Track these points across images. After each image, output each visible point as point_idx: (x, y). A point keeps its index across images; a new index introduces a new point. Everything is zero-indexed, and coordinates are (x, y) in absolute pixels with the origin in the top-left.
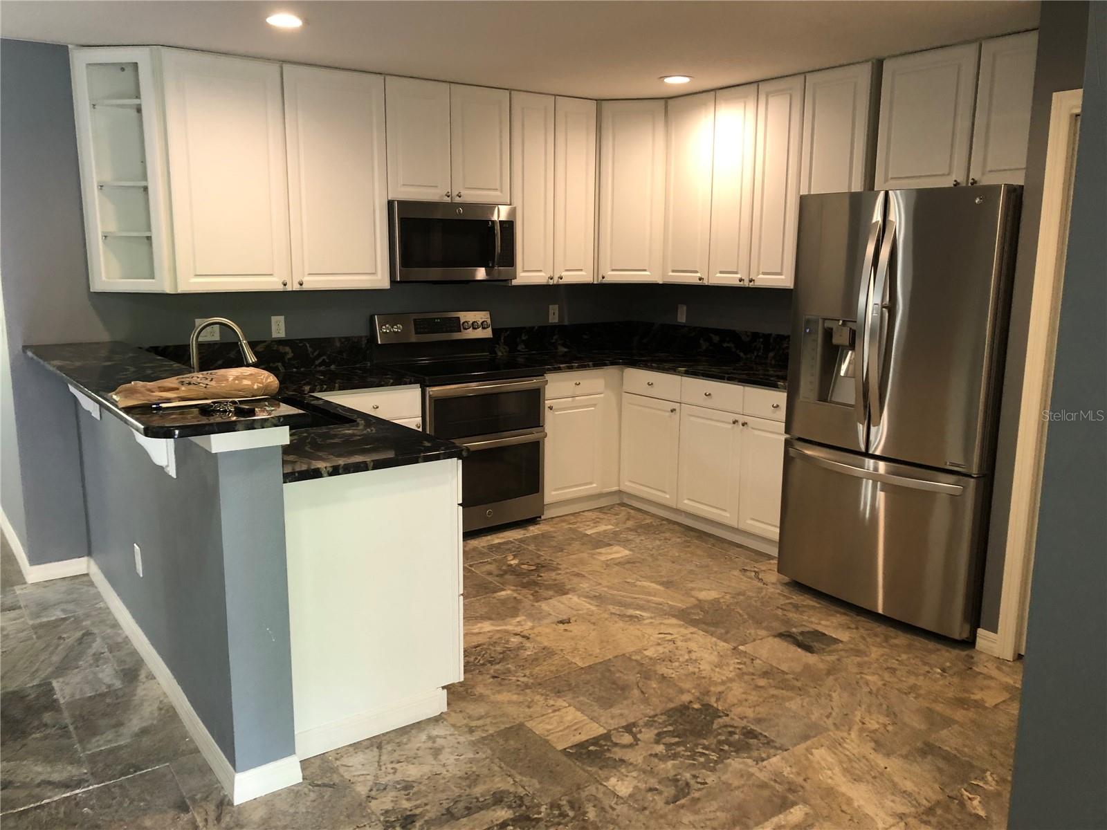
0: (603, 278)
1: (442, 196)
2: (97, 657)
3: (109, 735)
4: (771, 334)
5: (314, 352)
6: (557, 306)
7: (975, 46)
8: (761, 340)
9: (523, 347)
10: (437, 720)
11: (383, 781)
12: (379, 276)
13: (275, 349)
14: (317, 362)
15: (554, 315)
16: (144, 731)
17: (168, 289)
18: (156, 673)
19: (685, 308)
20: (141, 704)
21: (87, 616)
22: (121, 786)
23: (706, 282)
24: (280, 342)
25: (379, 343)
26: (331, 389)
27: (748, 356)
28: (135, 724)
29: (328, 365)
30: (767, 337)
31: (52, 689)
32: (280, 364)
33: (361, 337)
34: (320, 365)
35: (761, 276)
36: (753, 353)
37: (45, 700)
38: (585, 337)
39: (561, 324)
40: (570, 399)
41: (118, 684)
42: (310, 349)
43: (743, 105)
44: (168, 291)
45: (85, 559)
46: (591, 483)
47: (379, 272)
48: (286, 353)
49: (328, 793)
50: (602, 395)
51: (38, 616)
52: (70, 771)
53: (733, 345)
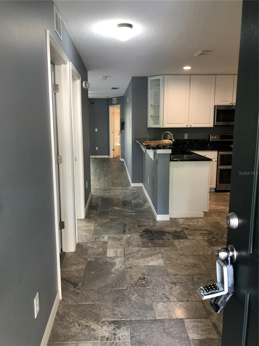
1: (230, 104)
2: (140, 199)
3: (139, 208)
10: (200, 218)
11: (185, 223)
12: (211, 124)
16: (145, 209)
17: (162, 127)
18: (149, 202)
20: (145, 206)
21: (140, 193)
22: (139, 215)
24: (186, 140)
25: (210, 141)
26: (194, 150)
28: (144, 208)
29: (198, 146)
31: (132, 201)
32: (186, 145)
33: (206, 140)
34: (195, 146)
37: (131, 202)
41: (143, 202)
42: (193, 142)
44: (161, 127)
45: (141, 183)
47: (211, 123)
49: (173, 223)
51: (132, 191)
52: (132, 211)
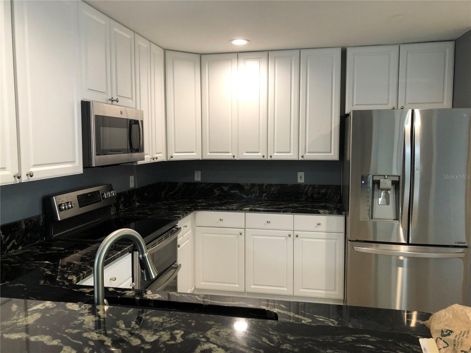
0: (172, 157)
4: (263, 184)
5: (6, 237)
6: (133, 176)
7: (397, 47)
8: (257, 187)
9: (122, 206)
12: (77, 164)
14: (8, 247)
15: (132, 183)
19: (200, 172)
23: (236, 158)
25: (59, 219)
27: (249, 196)
29: (17, 247)
30: (261, 186)
34: (11, 249)
35: (275, 154)
36: (253, 195)
39: (135, 188)
40: (182, 237)
42: (3, 236)
43: (259, 61)
47: (77, 160)
53: (238, 192)
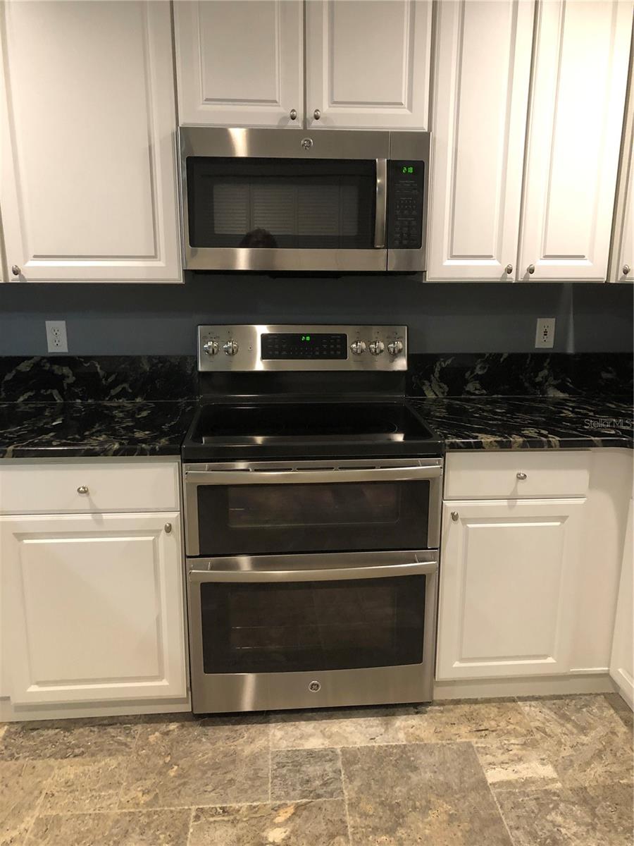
0: (626, 272)
1: (285, 119)
5: (108, 376)
6: (553, 320)
9: (478, 386)
12: (163, 261)
13: (47, 368)
14: (114, 392)
15: (545, 335)
24: (59, 359)
25: (200, 369)
29: (132, 396)
32: (55, 392)
34: (119, 396)
38: (605, 375)
39: (558, 351)
40: (505, 503)
42: (101, 372)
46: (545, 656)
47: (162, 253)
48: (64, 377)
50: (581, 501)
